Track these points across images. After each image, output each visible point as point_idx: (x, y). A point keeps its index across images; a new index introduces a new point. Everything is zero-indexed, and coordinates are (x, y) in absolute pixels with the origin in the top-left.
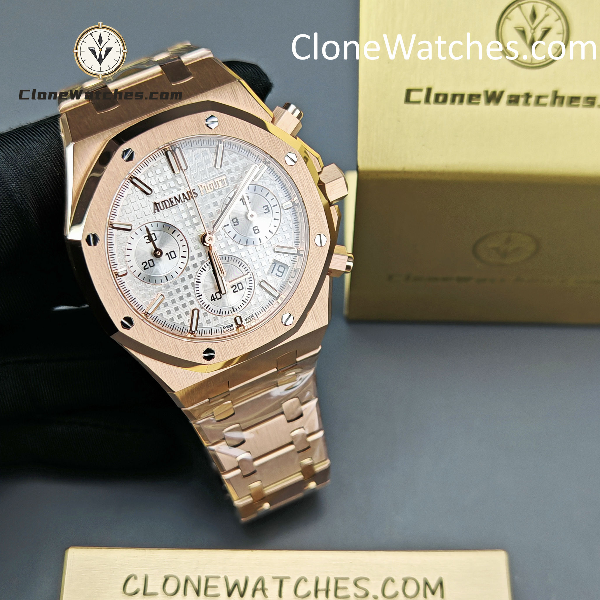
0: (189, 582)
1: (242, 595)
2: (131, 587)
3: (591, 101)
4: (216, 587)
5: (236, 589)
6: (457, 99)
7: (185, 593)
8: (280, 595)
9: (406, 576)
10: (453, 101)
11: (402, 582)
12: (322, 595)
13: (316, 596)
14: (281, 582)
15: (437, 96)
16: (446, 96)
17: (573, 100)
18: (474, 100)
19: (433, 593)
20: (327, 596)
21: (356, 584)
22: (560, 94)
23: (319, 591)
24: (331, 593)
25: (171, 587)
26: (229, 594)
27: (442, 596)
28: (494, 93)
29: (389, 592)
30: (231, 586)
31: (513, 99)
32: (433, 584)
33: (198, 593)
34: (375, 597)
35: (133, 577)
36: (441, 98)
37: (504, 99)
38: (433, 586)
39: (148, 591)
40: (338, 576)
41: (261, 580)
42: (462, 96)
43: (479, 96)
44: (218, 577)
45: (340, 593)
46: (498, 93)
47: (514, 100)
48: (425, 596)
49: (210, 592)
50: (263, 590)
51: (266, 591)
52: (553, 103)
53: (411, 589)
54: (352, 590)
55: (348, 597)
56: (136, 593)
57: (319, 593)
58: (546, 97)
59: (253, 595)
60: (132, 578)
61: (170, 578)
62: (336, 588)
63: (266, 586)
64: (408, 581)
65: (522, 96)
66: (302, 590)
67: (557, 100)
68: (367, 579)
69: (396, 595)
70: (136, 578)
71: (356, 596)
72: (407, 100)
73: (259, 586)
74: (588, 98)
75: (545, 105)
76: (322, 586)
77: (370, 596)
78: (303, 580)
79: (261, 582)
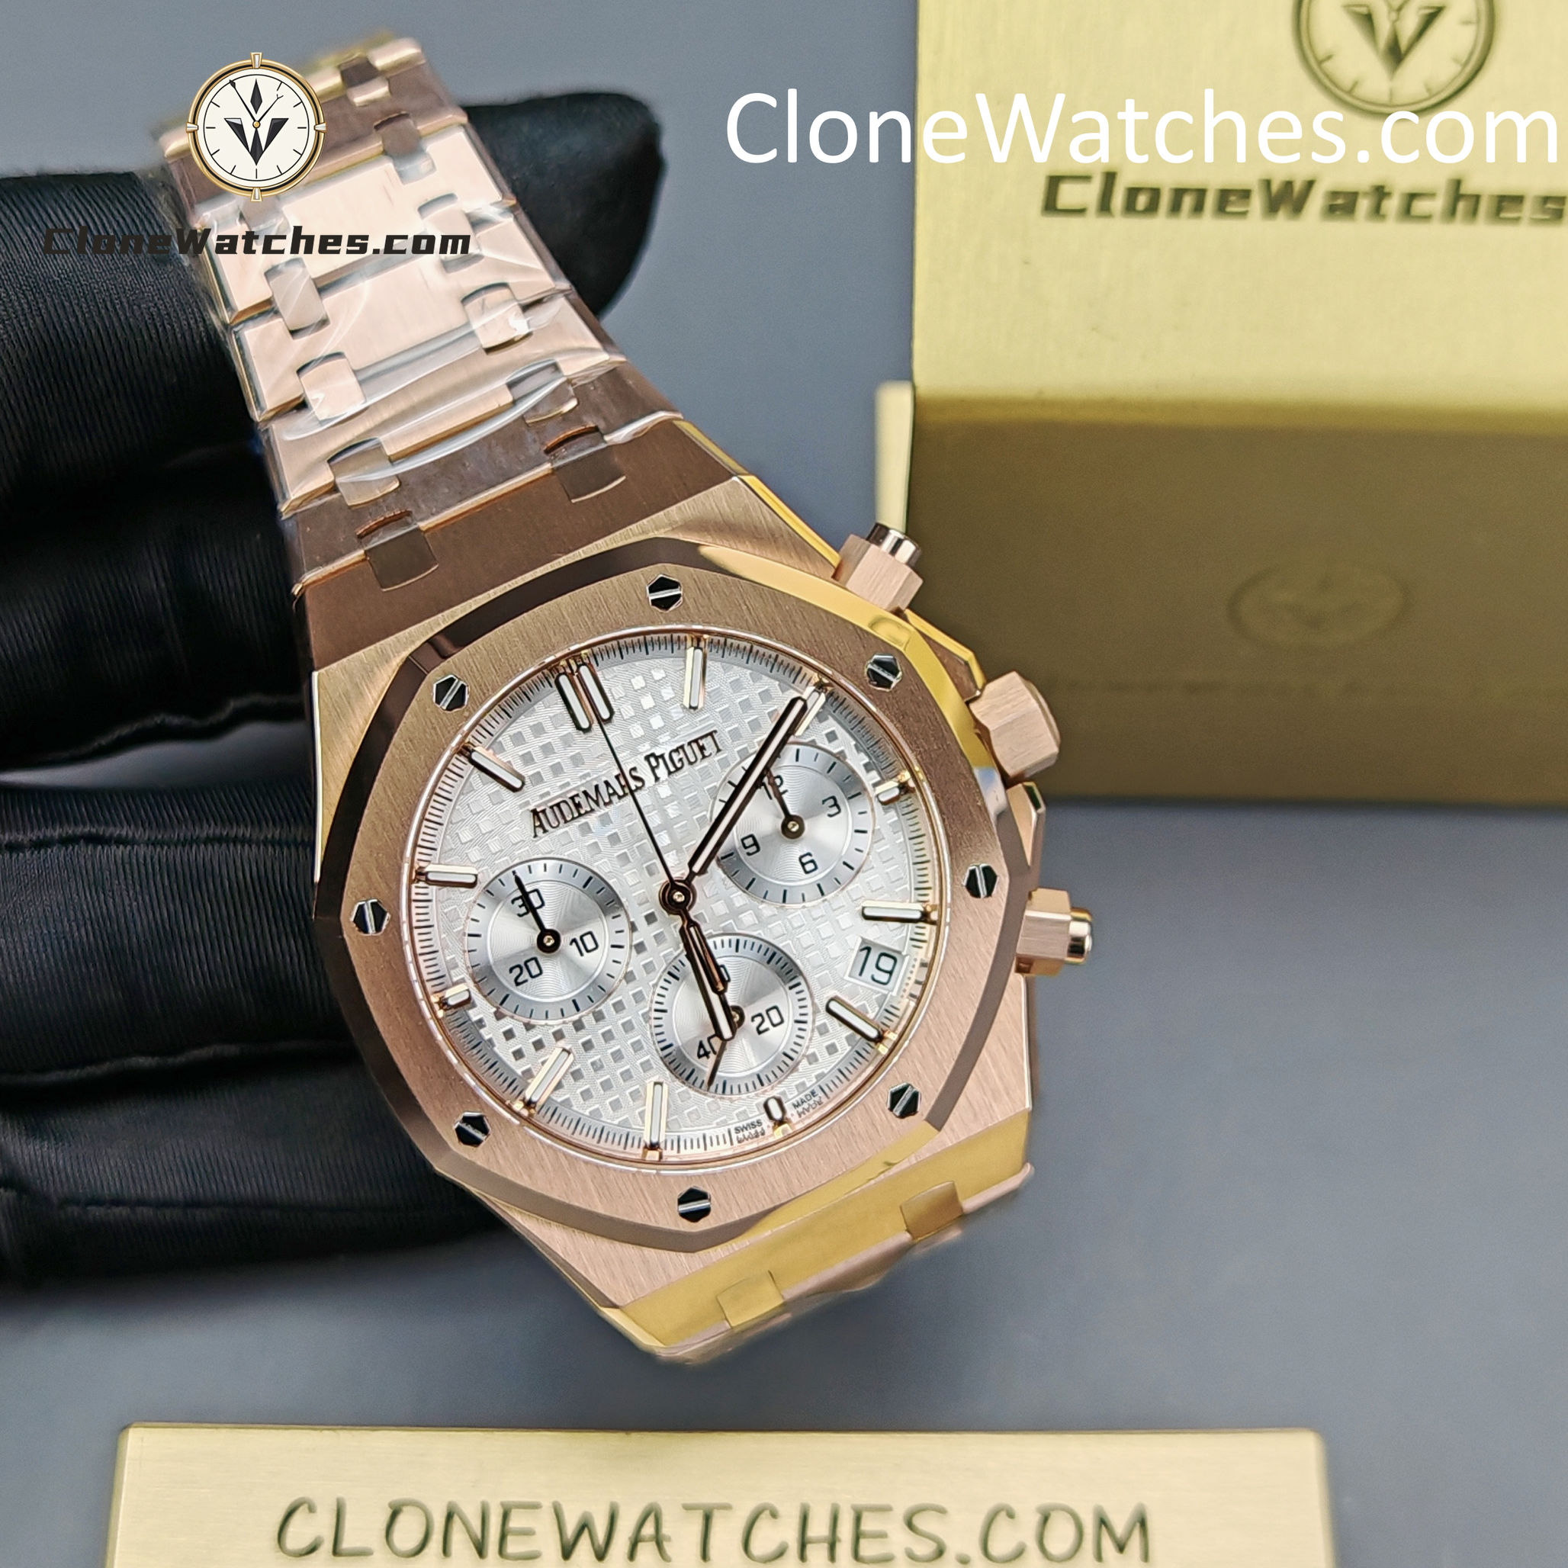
0: (456, 1519)
1: (601, 1555)
2: (299, 1534)
3: (1553, 207)
4: (529, 1533)
5: (585, 1541)
6: (1188, 202)
7: (446, 1551)
8: (705, 1556)
9: (1047, 1500)
10: (1175, 208)
11: (1035, 1519)
12: (817, 1554)
13: (803, 1557)
14: (707, 1519)
15: (1133, 193)
16: (1155, 193)
17: (1504, 204)
18: (1233, 203)
19: (1121, 1548)
20: (832, 1557)
21: (910, 1525)
22: (1467, 188)
23: (810, 1542)
24: (844, 1549)
25: (408, 1533)
26: (567, 1553)
27: (1146, 1557)
28: (1288, 185)
29: (1001, 1546)
30: (570, 1530)
31: (1340, 201)
32: (1120, 1523)
33: (481, 1550)
34: (964, 1561)
35: (305, 1506)
36: (1142, 201)
37: (1316, 202)
38: (1120, 1530)
39: (346, 1544)
40: (862, 1501)
41: (652, 1514)
42: (1201, 193)
43: (1245, 194)
44: (535, 1506)
45: (867, 1548)
46: (1297, 187)
47: (1342, 205)
48: (1099, 1557)
49: (513, 1546)
50: (658, 1541)
51: (666, 1545)
52: (1451, 212)
53: (1061, 1537)
54: (899, 1540)
55: (887, 1559)
56: (312, 1549)
57: (810, 1549)
58: (1431, 195)
59: (632, 1556)
60: (301, 1508)
61: (405, 1509)
62: (858, 1536)
63: (666, 1530)
64: (1054, 1515)
65: (1366, 194)
66: (764, 1540)
67: (1461, 206)
68: (942, 1511)
69: (1019, 1553)
70: (312, 1509)
71: (911, 1556)
72: (1050, 205)
73: (648, 1530)
74: (1546, 199)
75: (1426, 218)
76: (819, 1528)
77: (950, 1555)
78: (767, 1512)
79: (651, 1519)
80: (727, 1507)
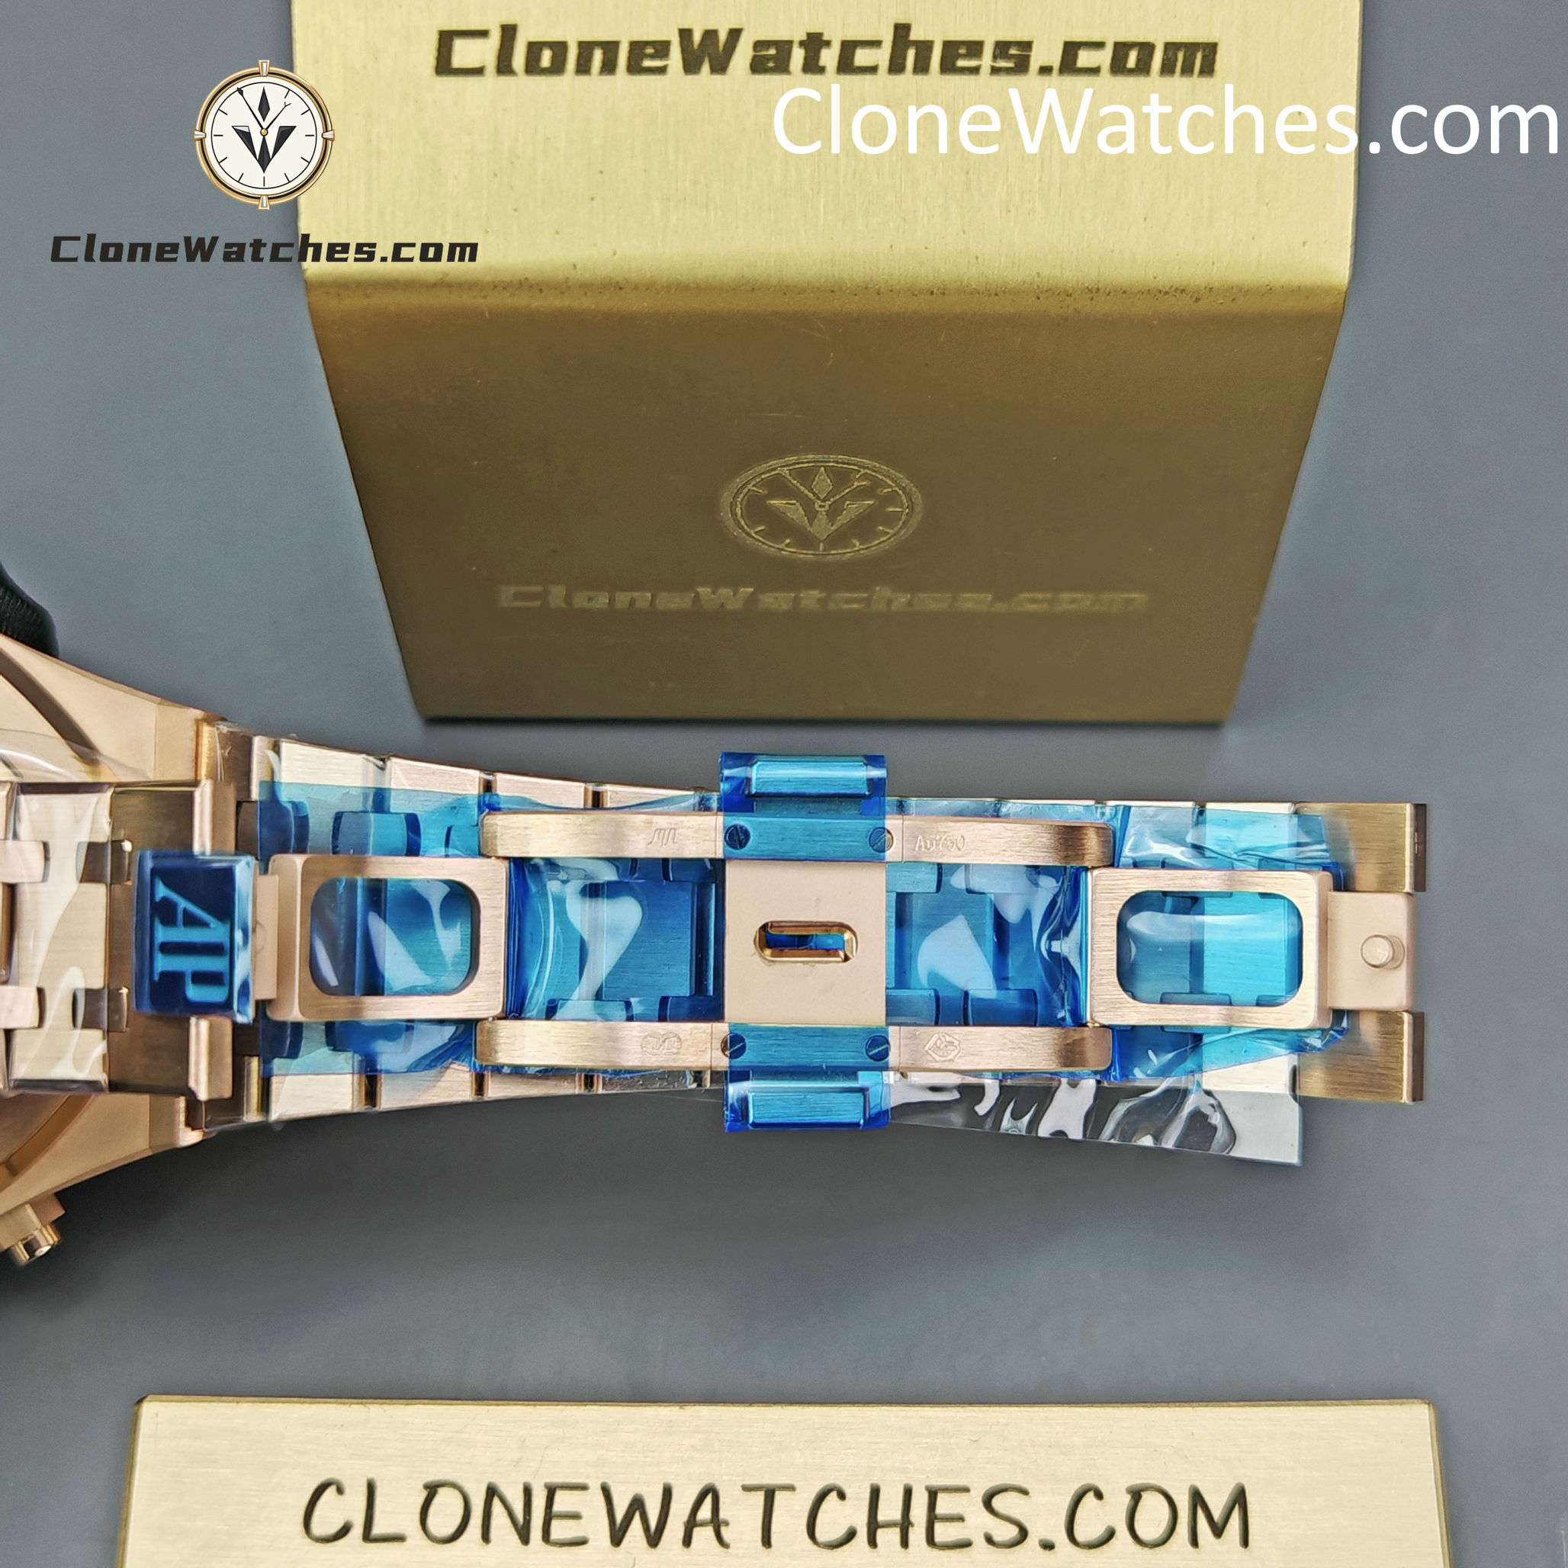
0: (497, 1500)
1: (654, 1539)
2: (326, 1519)
4: (576, 1516)
5: (636, 1522)
7: (486, 1537)
8: (767, 1541)
9: (1137, 1481)
11: (1126, 1500)
12: (888, 1538)
13: (872, 1542)
14: (769, 1501)
19: (1218, 1530)
20: (905, 1543)
21: (989, 1507)
23: (881, 1526)
24: (917, 1534)
25: (446, 1513)
26: (617, 1537)
27: (1245, 1542)
29: (1088, 1528)
30: (619, 1515)
32: (1217, 1502)
33: (524, 1537)
34: (1048, 1546)
35: (334, 1488)
38: (1217, 1514)
39: (377, 1530)
40: (936, 1482)
41: (710, 1492)
44: (583, 1488)
45: (942, 1533)
48: (1194, 1542)
49: (559, 1531)
50: (717, 1523)
51: (723, 1530)
53: (1153, 1517)
54: (978, 1522)
55: (966, 1544)
56: (341, 1534)
57: (881, 1534)
59: (687, 1541)
60: (331, 1488)
61: (442, 1490)
62: (932, 1519)
63: (723, 1515)
64: (1145, 1495)
66: (831, 1524)
68: (1025, 1492)
69: (1111, 1534)
70: (340, 1490)
71: (989, 1540)
73: (705, 1513)
76: (891, 1509)
77: (1032, 1541)
78: (834, 1494)
79: (708, 1501)
80: (791, 1488)
